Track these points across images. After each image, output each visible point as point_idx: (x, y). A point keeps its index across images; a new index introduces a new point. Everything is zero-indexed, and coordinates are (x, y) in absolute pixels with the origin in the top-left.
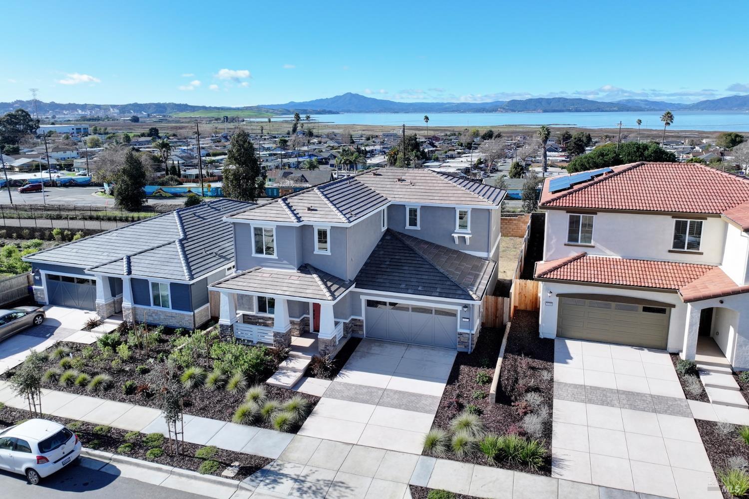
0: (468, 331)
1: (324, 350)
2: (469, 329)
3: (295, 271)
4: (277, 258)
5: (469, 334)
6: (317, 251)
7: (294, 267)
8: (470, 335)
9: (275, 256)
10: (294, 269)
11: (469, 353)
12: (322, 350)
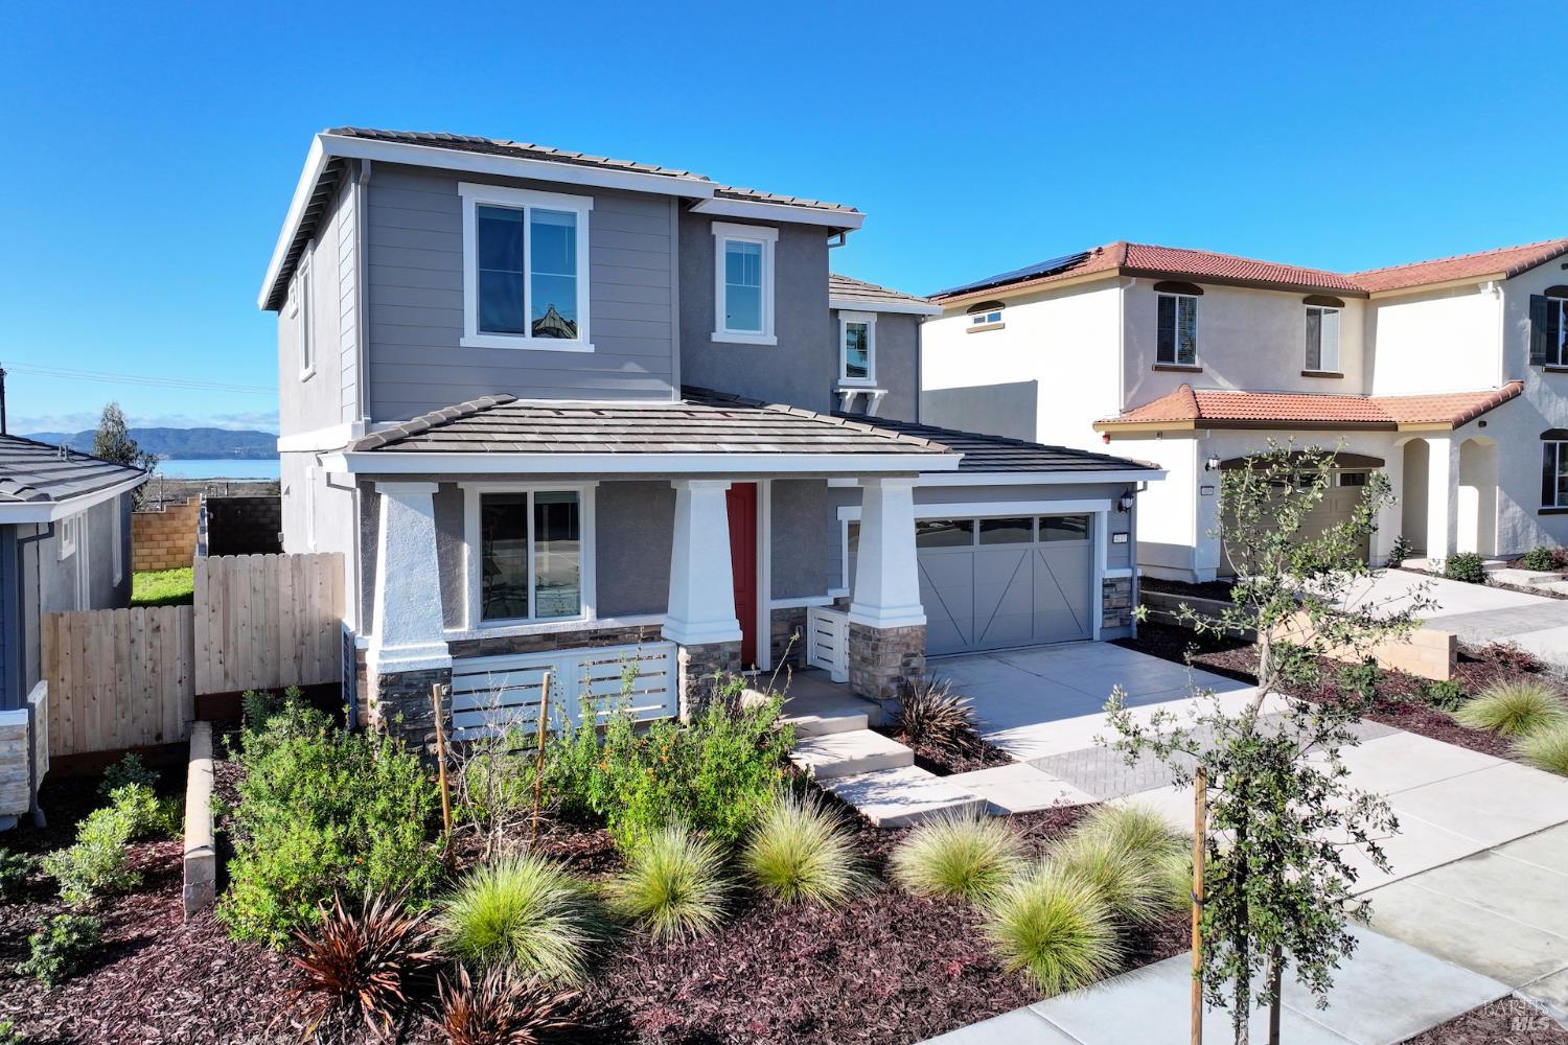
0: (1126, 573)
1: (899, 679)
2: (1129, 567)
3: (675, 402)
4: (591, 349)
5: (1131, 579)
6: (723, 334)
7: (665, 387)
8: (1135, 583)
9: (581, 343)
10: (666, 395)
11: (1135, 636)
12: (893, 679)
